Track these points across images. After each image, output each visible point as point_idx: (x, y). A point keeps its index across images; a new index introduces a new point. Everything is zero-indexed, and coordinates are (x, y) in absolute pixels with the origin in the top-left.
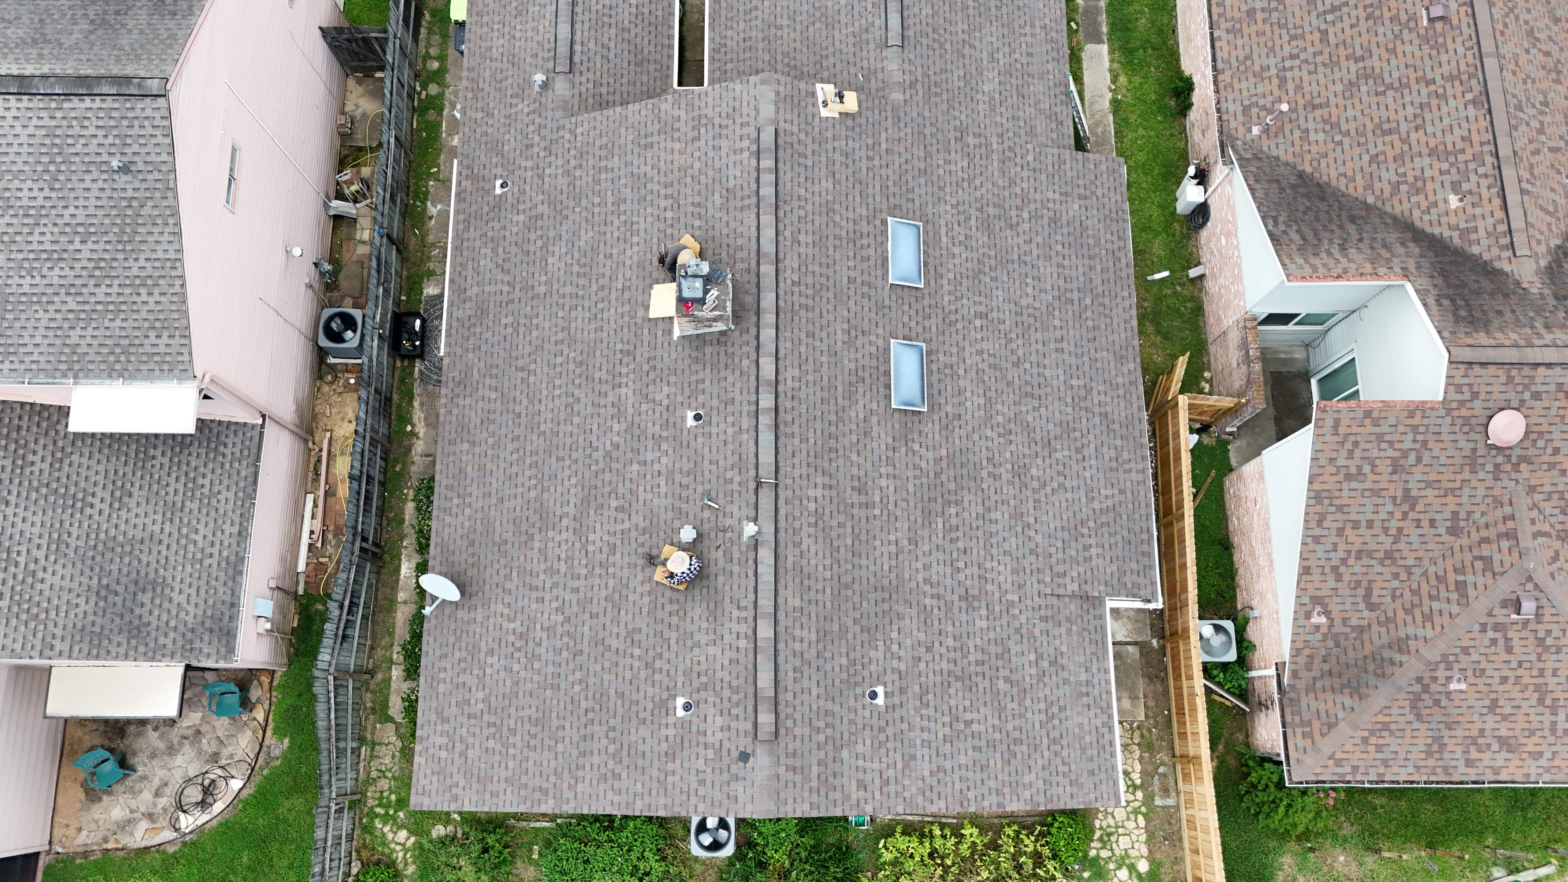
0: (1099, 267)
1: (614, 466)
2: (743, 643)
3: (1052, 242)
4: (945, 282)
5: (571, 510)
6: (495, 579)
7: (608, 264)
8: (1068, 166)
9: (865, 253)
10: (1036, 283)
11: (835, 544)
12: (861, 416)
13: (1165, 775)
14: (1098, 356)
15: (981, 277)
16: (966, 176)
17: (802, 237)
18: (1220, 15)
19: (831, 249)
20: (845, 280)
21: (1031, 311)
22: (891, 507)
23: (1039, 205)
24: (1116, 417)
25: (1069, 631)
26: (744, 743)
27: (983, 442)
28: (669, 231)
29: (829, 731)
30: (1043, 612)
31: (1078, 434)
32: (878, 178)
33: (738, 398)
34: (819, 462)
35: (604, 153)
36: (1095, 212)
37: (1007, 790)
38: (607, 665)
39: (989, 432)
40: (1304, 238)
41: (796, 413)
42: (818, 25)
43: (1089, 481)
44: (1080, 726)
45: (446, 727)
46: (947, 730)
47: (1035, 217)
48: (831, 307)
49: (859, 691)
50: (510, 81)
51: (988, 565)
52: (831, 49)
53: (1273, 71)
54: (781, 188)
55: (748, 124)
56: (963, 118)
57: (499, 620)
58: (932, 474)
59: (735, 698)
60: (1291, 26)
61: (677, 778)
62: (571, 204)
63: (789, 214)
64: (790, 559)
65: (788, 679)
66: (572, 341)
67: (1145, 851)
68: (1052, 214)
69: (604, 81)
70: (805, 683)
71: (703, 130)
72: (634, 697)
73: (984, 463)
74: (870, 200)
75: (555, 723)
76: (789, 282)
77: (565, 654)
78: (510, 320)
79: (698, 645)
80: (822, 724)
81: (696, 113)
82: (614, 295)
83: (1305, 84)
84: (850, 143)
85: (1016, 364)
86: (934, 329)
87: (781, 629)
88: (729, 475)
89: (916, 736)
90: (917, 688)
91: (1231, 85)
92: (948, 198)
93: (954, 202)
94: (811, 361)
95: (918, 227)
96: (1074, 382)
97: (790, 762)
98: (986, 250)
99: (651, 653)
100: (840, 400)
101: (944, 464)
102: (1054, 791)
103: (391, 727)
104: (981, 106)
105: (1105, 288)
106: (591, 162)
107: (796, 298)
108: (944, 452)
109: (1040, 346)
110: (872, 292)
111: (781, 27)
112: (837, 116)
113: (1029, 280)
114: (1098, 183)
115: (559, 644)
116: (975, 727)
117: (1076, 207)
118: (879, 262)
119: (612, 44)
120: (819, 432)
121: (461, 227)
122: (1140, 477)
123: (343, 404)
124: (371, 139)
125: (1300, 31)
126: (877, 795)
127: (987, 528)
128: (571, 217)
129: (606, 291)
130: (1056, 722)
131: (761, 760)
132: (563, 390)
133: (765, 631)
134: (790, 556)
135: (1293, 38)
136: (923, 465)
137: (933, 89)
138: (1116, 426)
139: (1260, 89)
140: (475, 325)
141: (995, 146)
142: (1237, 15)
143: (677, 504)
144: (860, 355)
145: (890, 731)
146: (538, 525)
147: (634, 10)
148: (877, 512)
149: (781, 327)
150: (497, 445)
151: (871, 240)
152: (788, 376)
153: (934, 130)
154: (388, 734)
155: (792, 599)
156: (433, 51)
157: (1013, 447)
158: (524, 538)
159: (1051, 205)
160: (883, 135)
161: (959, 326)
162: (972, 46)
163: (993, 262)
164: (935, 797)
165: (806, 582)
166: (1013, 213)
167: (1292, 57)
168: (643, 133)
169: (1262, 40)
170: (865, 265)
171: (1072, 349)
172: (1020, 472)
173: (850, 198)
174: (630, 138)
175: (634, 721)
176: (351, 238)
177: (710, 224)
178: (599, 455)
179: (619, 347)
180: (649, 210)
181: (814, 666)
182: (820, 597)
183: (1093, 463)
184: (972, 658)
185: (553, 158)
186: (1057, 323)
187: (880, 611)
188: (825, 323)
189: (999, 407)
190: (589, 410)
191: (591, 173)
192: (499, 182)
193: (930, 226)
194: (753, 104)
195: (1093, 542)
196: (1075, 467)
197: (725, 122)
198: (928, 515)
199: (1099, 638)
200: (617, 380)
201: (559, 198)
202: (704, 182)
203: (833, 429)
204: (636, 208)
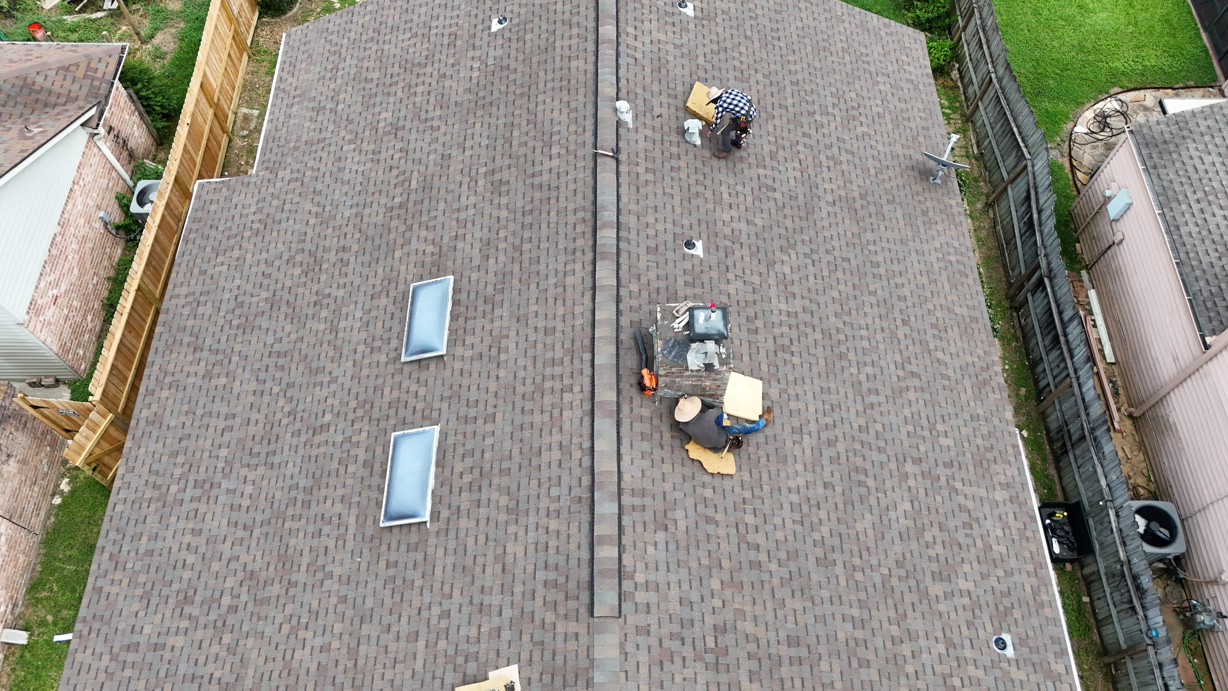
0: (144, 539)
1: (783, 231)
2: (631, 30)
3: (199, 566)
4: (362, 458)
5: (825, 208)
6: (891, 173)
7: (827, 474)
9: (469, 462)
10: (237, 501)
11: (531, 126)
12: (492, 261)
14: (183, 419)
15: (309, 482)
16: (301, 634)
17: (556, 455)
19: (516, 452)
20: (499, 416)
21: (254, 461)
22: (466, 180)
23: (202, 621)
24: (184, 349)
25: (299, 138)
27: (350, 279)
28: (748, 494)
30: (321, 145)
32: (437, 586)
33: (642, 250)
34: (546, 194)
35: (861, 651)
36: (121, 627)
38: (765, 65)
41: (571, 235)
43: (238, 275)
44: (308, 71)
45: (908, 76)
46: (434, 24)
47: (212, 601)
48: (521, 374)
49: (516, 21)
51: (369, 165)
54: (586, 517)
55: (638, 630)
57: (878, 138)
58: (416, 227)
62: (895, 583)
63: (574, 483)
64: (581, 97)
66: (856, 385)
68: (187, 610)
70: (568, 8)
71: (711, 644)
72: (735, 32)
73: (352, 259)
74: (452, 545)
76: (576, 389)
77: (807, 88)
78: (944, 441)
79: (677, 47)
81: (723, 678)
82: (813, 427)
84: (474, 632)
85: (291, 385)
86: (387, 391)
87: (591, 37)
88: (650, 177)
89: (464, 10)
90: (459, 43)
92: (336, 587)
93: (327, 583)
94: (551, 301)
95: (388, 518)
96: (223, 380)
98: (295, 525)
99: (722, 57)
100: (516, 268)
105: (144, 511)
106: (879, 642)
107: (568, 370)
108: (398, 254)
109: (254, 416)
110: (463, 411)
112: (491, 674)
113: (246, 502)
115: (815, 97)
116: (408, 35)
117: (147, 629)
118: (449, 456)
120: (544, 226)
127: (363, 197)
128: (891, 562)
129: (824, 436)
130: (330, 67)
132: (857, 333)
133: (608, 30)
134: (582, 98)
136: (424, 233)
138: (187, 340)
140: (987, 450)
144: (488, 327)
146: (858, 205)
149: (588, 329)
150: (922, 299)
151: (457, 483)
152: (579, 274)
155: (580, 65)
157: (315, 288)
158: (870, 198)
159: (184, 624)
160: (419, 663)
161: (353, 404)
163: (290, 512)
165: (564, 83)
166: (244, 597)
168: (806, 668)
170: (469, 446)
171: (213, 421)
172: (313, 267)
173: (482, 538)
174: (824, 666)
175: (733, 16)
177: (688, 486)
178: (803, 248)
179: (796, 360)
180: (780, 535)
181: (559, 24)
182: (550, 76)
183: (227, 296)
184: (401, 84)
185: (938, 669)
186: (224, 452)
187: (489, 88)
188: (530, 352)
189: (322, 327)
190: (821, 299)
191: (875, 624)
192: (1010, 652)
193: (369, 532)
194: (630, 666)
195: (251, 217)
196: (249, 287)
197: (675, 645)
198: (426, 186)
199: (270, 144)
200: (793, 321)
201: (915, 598)
202: (703, 554)
203: (526, 235)
204: (799, 545)
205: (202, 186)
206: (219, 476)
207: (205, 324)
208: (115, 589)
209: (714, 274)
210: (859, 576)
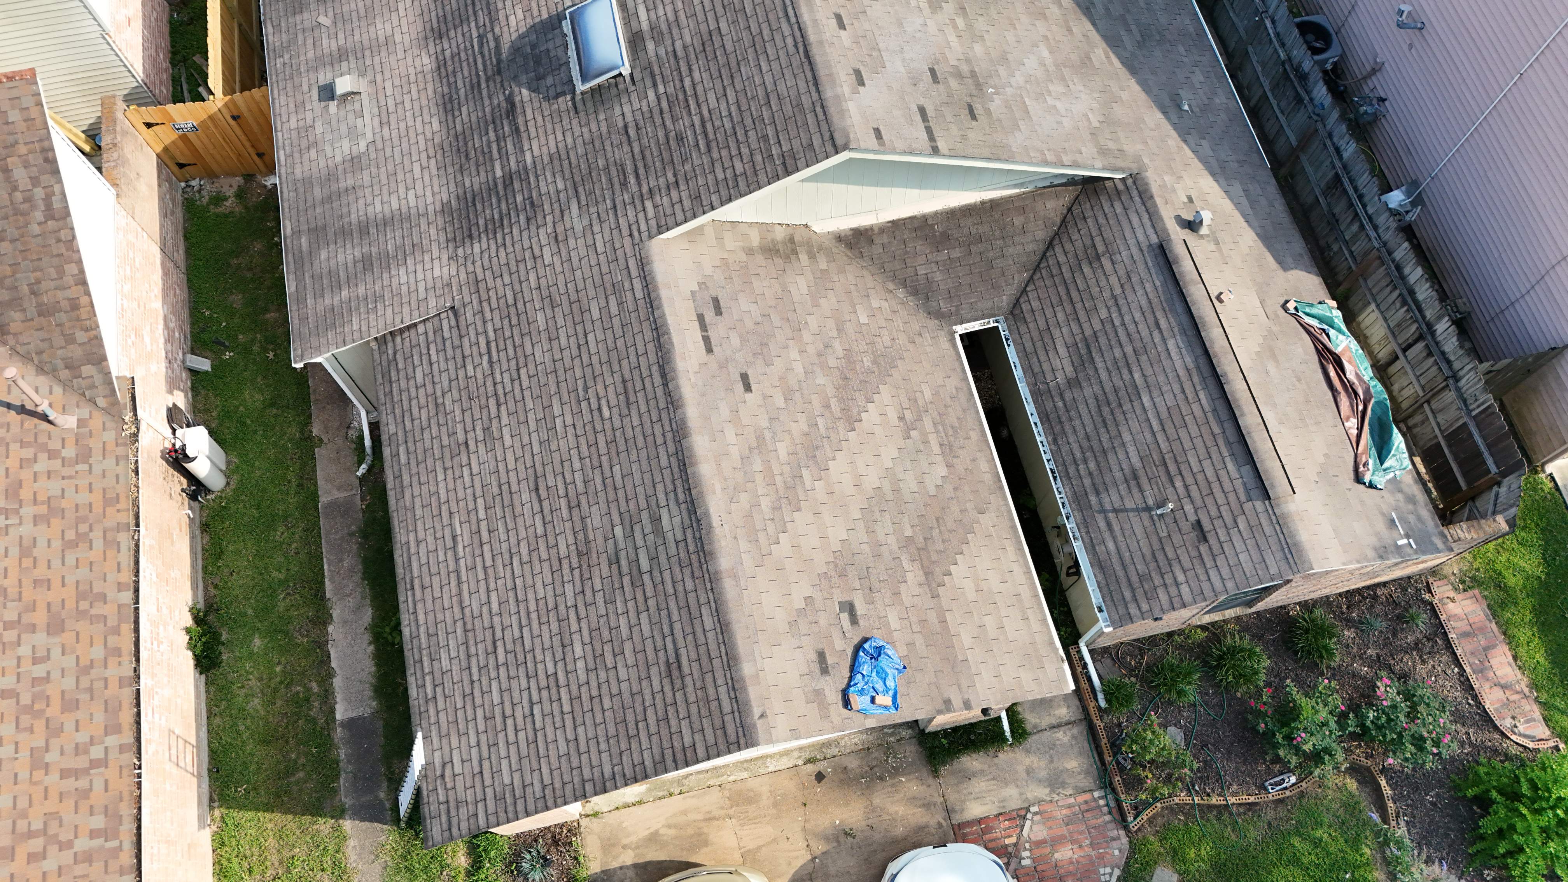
18: (116, 631)
91: (108, 502)
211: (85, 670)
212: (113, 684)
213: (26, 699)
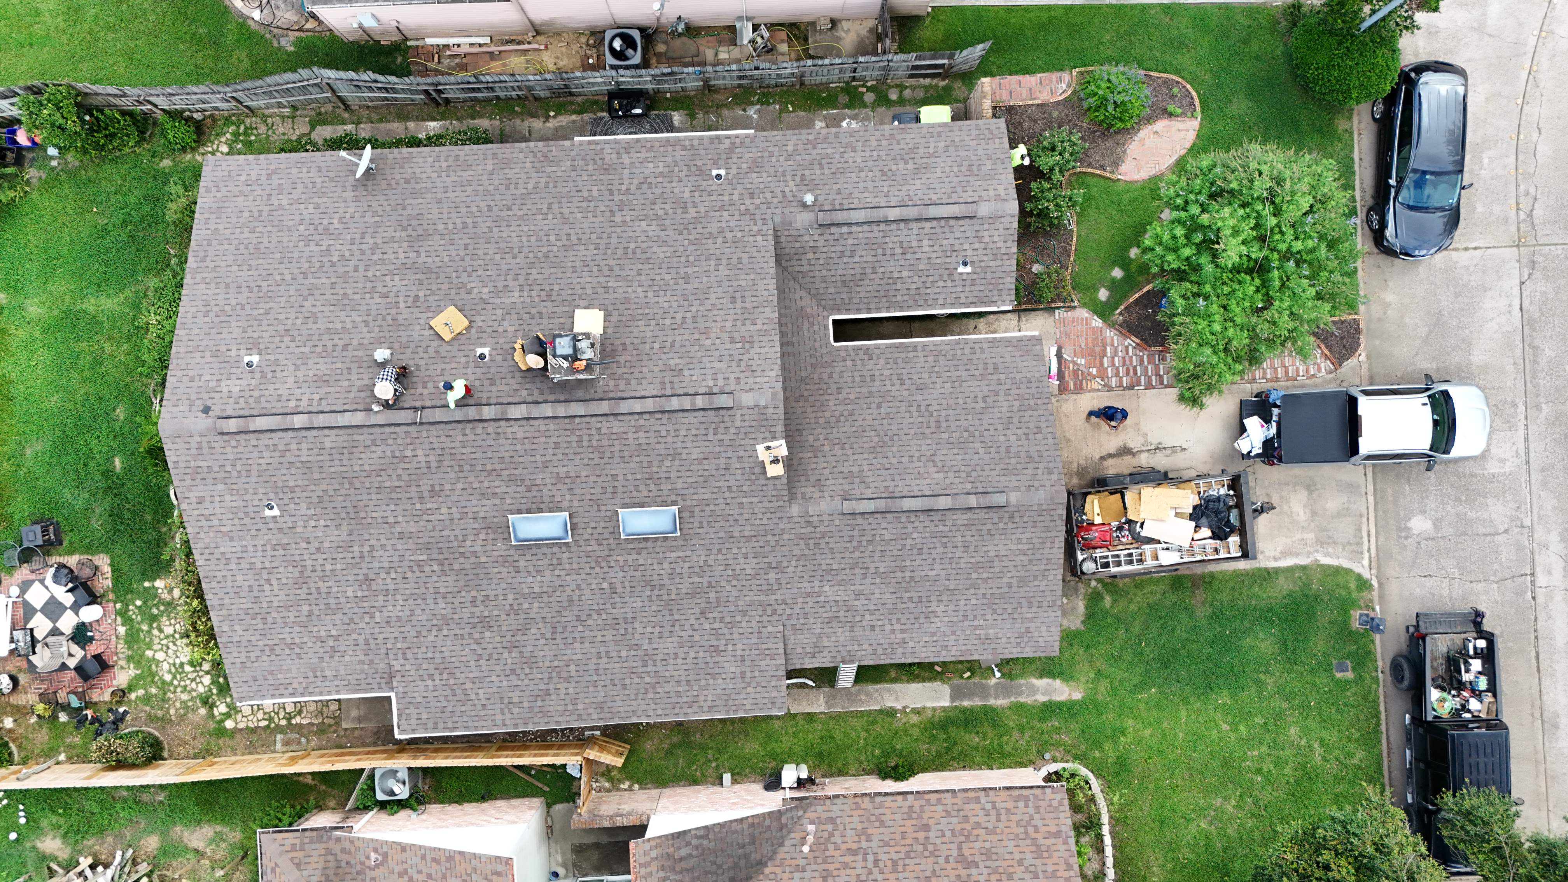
0: (680, 689)
1: (453, 292)
2: (292, 404)
3: (696, 649)
4: (634, 557)
5: (423, 258)
6: (375, 204)
7: (631, 273)
8: (769, 662)
9: (642, 488)
10: (657, 635)
11: (383, 473)
12: (497, 490)
13: (299, 743)
14: (599, 688)
15: (648, 588)
16: (738, 572)
17: (641, 434)
18: (928, 800)
19: (637, 459)
20: (613, 472)
21: (630, 631)
22: (425, 517)
23: (728, 637)
24: (548, 703)
25: (363, 662)
26: (216, 410)
27: (500, 592)
28: (653, 322)
29: (235, 474)
30: (372, 641)
31: (527, 671)
32: (714, 496)
33: (494, 388)
34: (447, 457)
35: (734, 262)
36: (731, 686)
37: (225, 612)
38: (292, 299)
39: (511, 596)
40: (681, 859)
41: (484, 436)
42: (876, 439)
43: (488, 680)
44: (289, 670)
45: (264, 177)
46: (259, 565)
47: (717, 634)
48: (586, 461)
49: (272, 496)
50: (818, 172)
51: (398, 597)
52: (849, 452)
53: (864, 844)
54: (680, 414)
55: (738, 383)
56: (791, 569)
57: (341, 211)
58: (462, 550)
59: (251, 400)
60: (907, 861)
61: (198, 360)
62: (691, 237)
63: (659, 422)
64: (361, 438)
65: (265, 439)
66: (566, 248)
67: (241, 726)
68: (722, 648)
69: (818, 255)
70: (266, 454)
71: (740, 345)
72: (265, 322)
73: (483, 593)
74: (691, 491)
75: (253, 263)
76: (599, 425)
77: (307, 265)
78: (595, 193)
79: (297, 368)
80: (239, 468)
81: (756, 339)
82: (602, 279)
83: (848, 871)
84: (739, 471)
85: (578, 618)
86: (590, 548)
87: (304, 433)
88: (430, 385)
89: (248, 542)
90: (285, 541)
91: (858, 807)
92: (712, 557)
93: (710, 563)
94: (534, 446)
95: (675, 531)
96: (572, 668)
97: (205, 445)
98: (674, 591)
99: (296, 333)
100: (506, 472)
101: (473, 560)
102: (234, 649)
103: (306, 129)
104: (806, 584)
105: (662, 695)
106: (727, 251)
107: (586, 431)
108: (483, 559)
109: (599, 639)
110: (608, 495)
111: (879, 407)
112: (759, 459)
113: (658, 629)
114: (759, 689)
115: (314, 260)
116: (267, 587)
117: (733, 669)
118: (637, 500)
119: (857, 259)
120: (473, 456)
121: (687, 143)
122: (499, 722)
123: (569, 57)
124: (816, 48)
125: (900, 869)
126: (196, 512)
127: (428, 596)
128: (681, 238)
129: (607, 273)
130: (287, 651)
131: (202, 423)
132: (525, 244)
133: (299, 421)
134: (364, 437)
135: (895, 863)
136: (468, 543)
137: (811, 542)
138: (539, 703)
139: (849, 833)
140: (595, 163)
141: (773, 597)
142: (926, 816)
143: (412, 345)
144: (549, 487)
145: (247, 521)
146: (414, 234)
147: (896, 275)
148: (418, 506)
149: (558, 421)
150: (486, 192)
151: (655, 493)
152: (515, 429)
153: (772, 543)
154: (302, 127)
155: (330, 440)
156: (907, 93)
157: (504, 617)
158: (405, 223)
159: (730, 647)
160: (755, 500)
161: (597, 570)
162: (864, 576)
163: (665, 597)
164: (206, 556)
165: (346, 451)
166: (716, 614)
167: (876, 862)
168: (746, 294)
169: (898, 837)
170: (631, 488)
171: (602, 666)
172: (485, 623)
173: (688, 474)
174: (743, 283)
175: (246, 324)
176: (720, 42)
177: (654, 357)
178: (464, 278)
179: (556, 287)
180: (675, 304)
181: (282, 460)
182: (337, 463)
183: (505, 683)
184: (320, 584)
185: (737, 217)
186: (624, 653)
187: (339, 510)
188: (571, 457)
189: (536, 605)
190: (504, 267)
191: (718, 252)
192: (722, 172)
193: (681, 543)
194: (756, 387)
195: (437, 682)
196: (498, 668)
197: (743, 364)
198: (427, 547)
199: (363, 686)
200: (527, 288)
201: (699, 226)
202: (693, 349)
203: (480, 468)
204: (679, 293)
205: (402, 732)
206: (641, 652)
207: (527, 693)
208: (710, 698)
209: (502, 341)
210: (691, 259)
211: (948, 814)
212: (955, 801)
213: (962, 839)
